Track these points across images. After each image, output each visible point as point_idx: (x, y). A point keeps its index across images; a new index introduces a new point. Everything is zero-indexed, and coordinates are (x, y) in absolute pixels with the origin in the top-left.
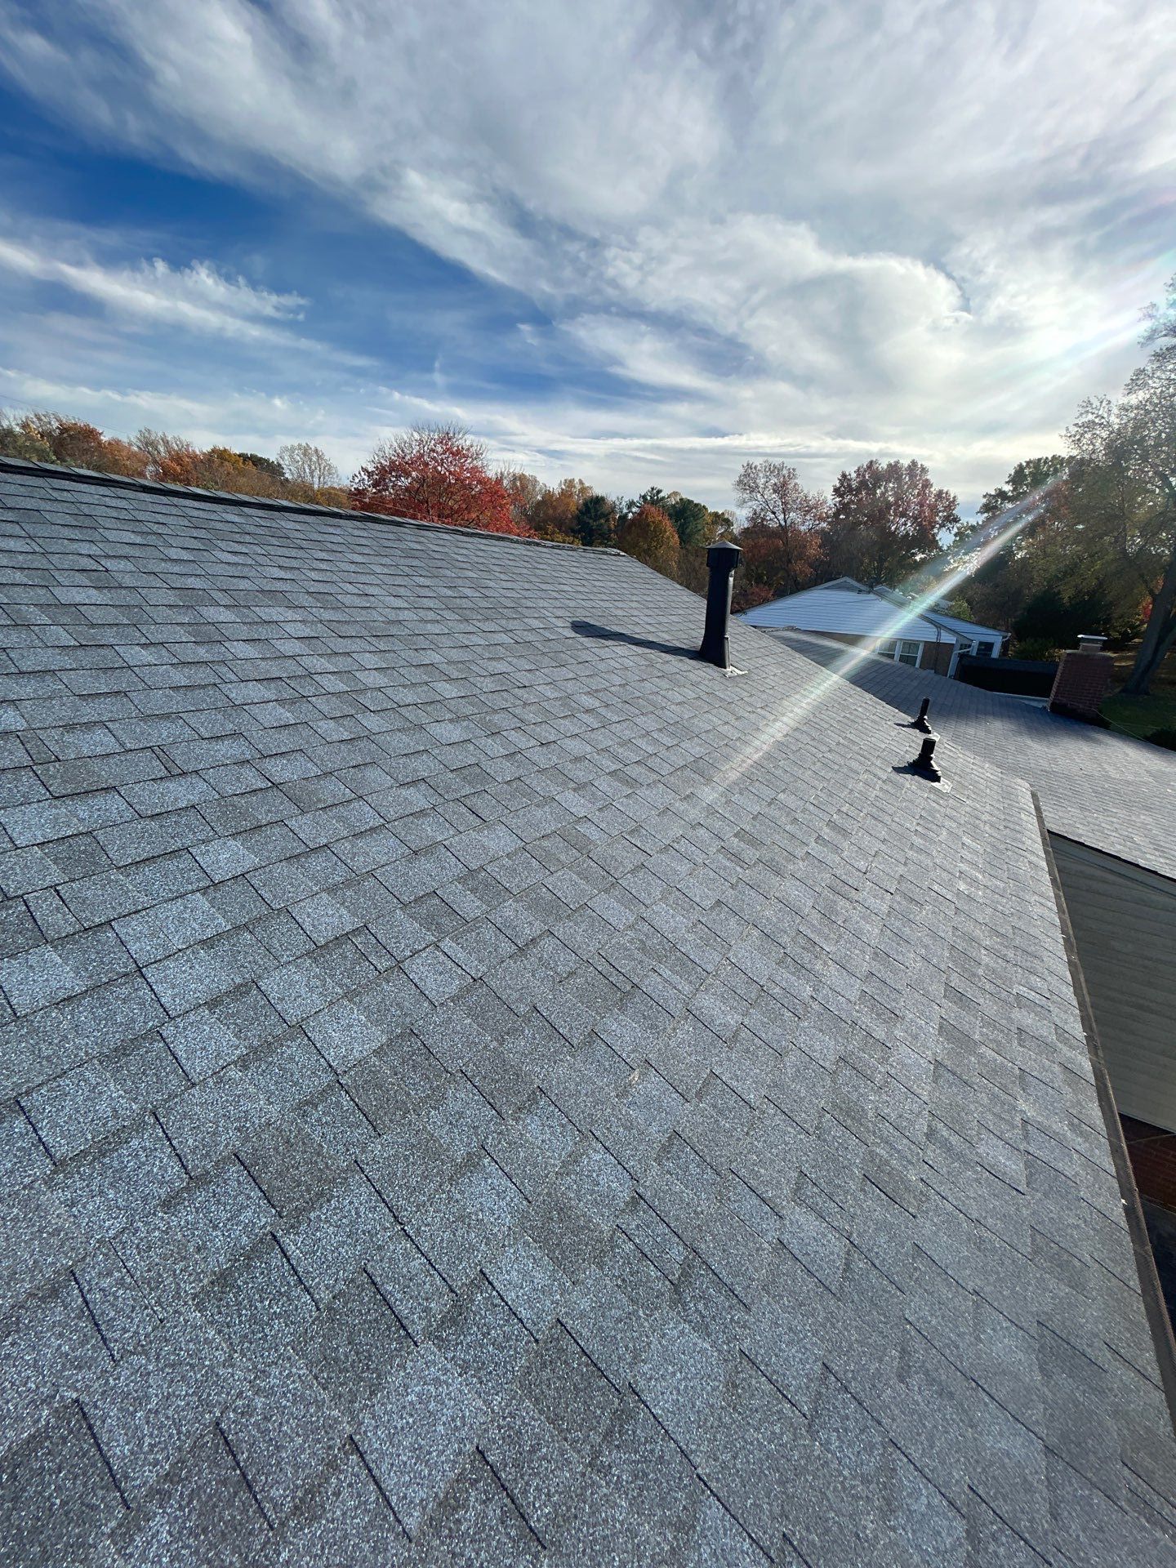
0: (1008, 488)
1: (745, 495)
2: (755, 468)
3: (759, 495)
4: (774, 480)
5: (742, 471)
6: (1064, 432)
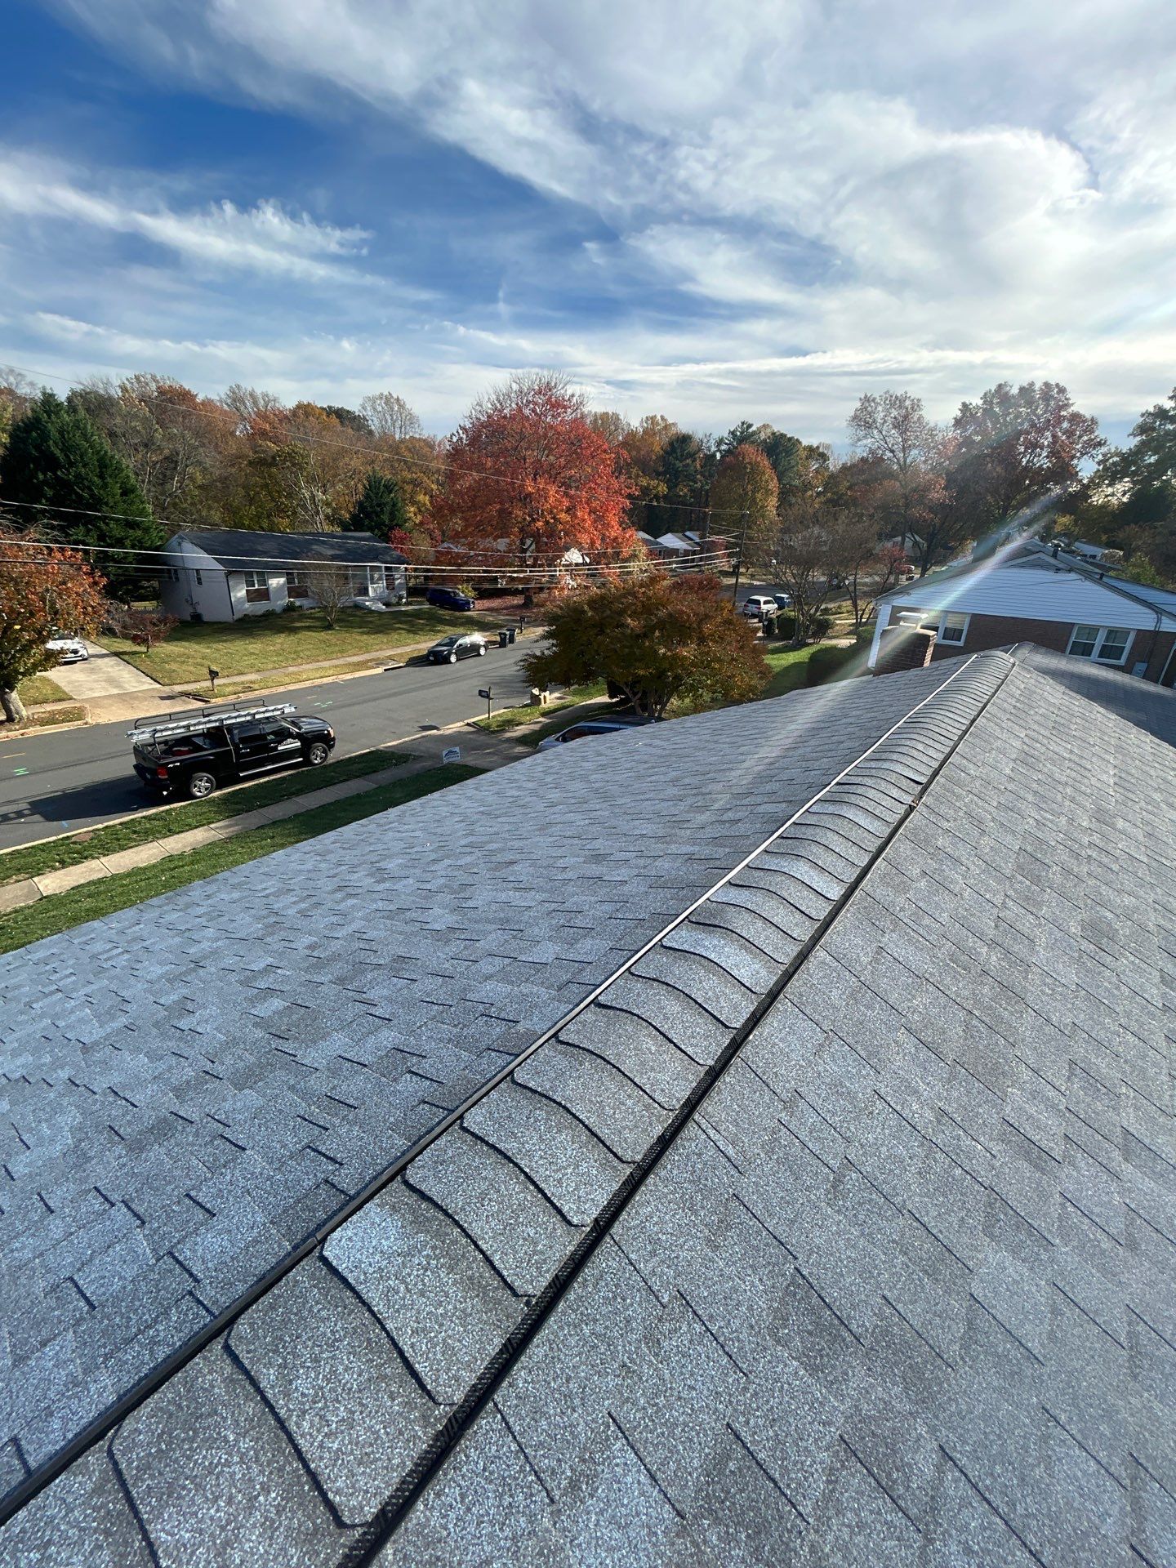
1: (860, 432)
2: (874, 400)
4: (894, 413)
5: (858, 405)
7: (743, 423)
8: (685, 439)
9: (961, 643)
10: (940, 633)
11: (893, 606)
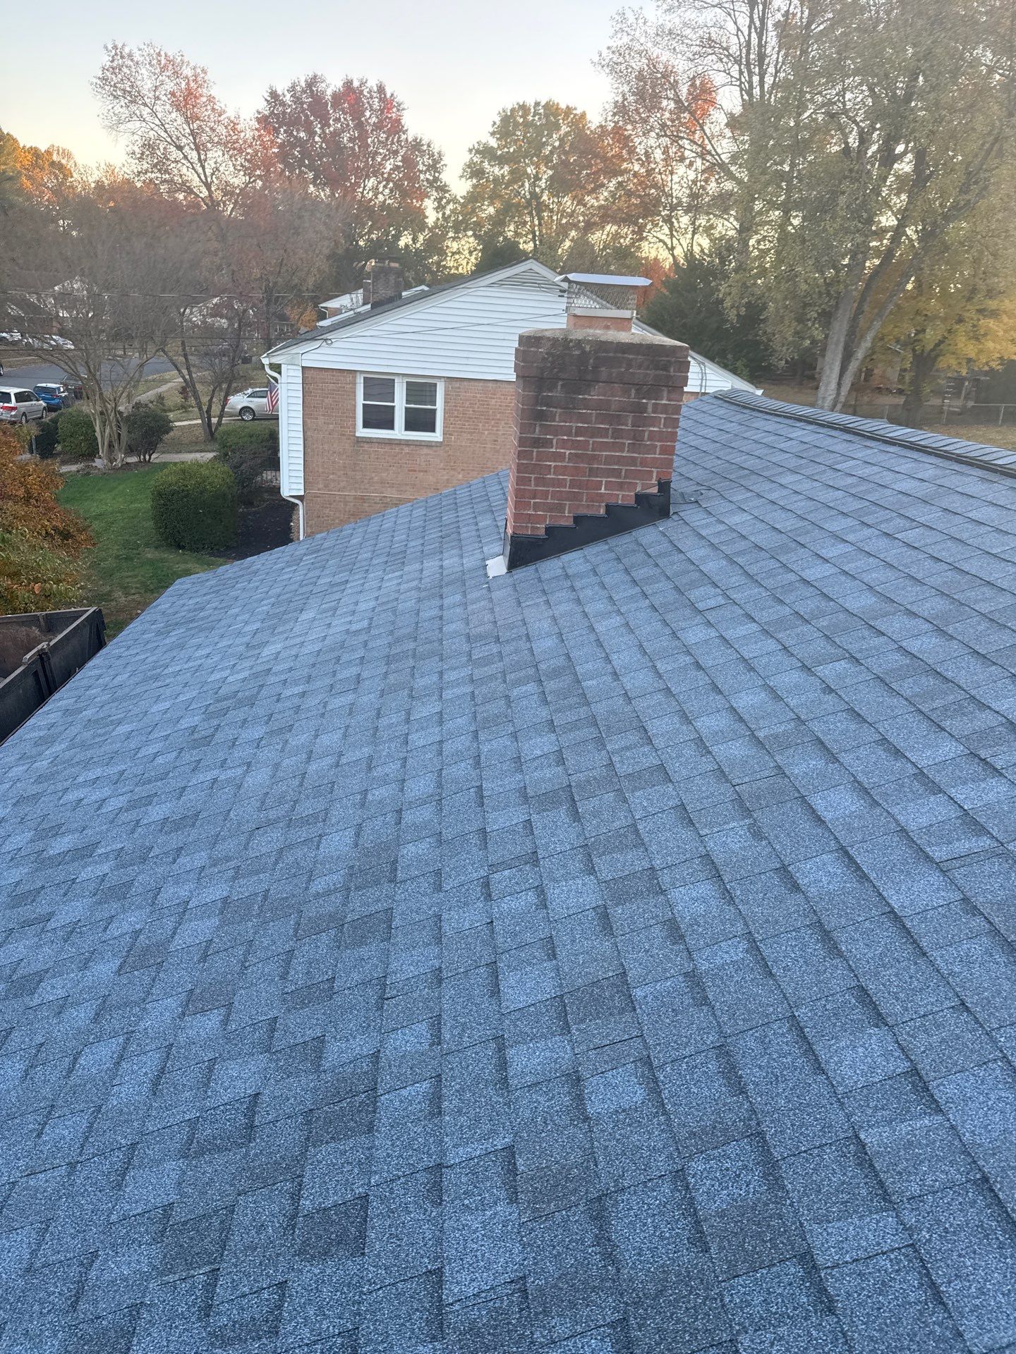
0: (493, 143)
1: (118, 109)
3: (146, 111)
4: (170, 86)
5: (105, 60)
6: (596, 59)
9: (437, 436)
10: (400, 419)
11: (303, 368)
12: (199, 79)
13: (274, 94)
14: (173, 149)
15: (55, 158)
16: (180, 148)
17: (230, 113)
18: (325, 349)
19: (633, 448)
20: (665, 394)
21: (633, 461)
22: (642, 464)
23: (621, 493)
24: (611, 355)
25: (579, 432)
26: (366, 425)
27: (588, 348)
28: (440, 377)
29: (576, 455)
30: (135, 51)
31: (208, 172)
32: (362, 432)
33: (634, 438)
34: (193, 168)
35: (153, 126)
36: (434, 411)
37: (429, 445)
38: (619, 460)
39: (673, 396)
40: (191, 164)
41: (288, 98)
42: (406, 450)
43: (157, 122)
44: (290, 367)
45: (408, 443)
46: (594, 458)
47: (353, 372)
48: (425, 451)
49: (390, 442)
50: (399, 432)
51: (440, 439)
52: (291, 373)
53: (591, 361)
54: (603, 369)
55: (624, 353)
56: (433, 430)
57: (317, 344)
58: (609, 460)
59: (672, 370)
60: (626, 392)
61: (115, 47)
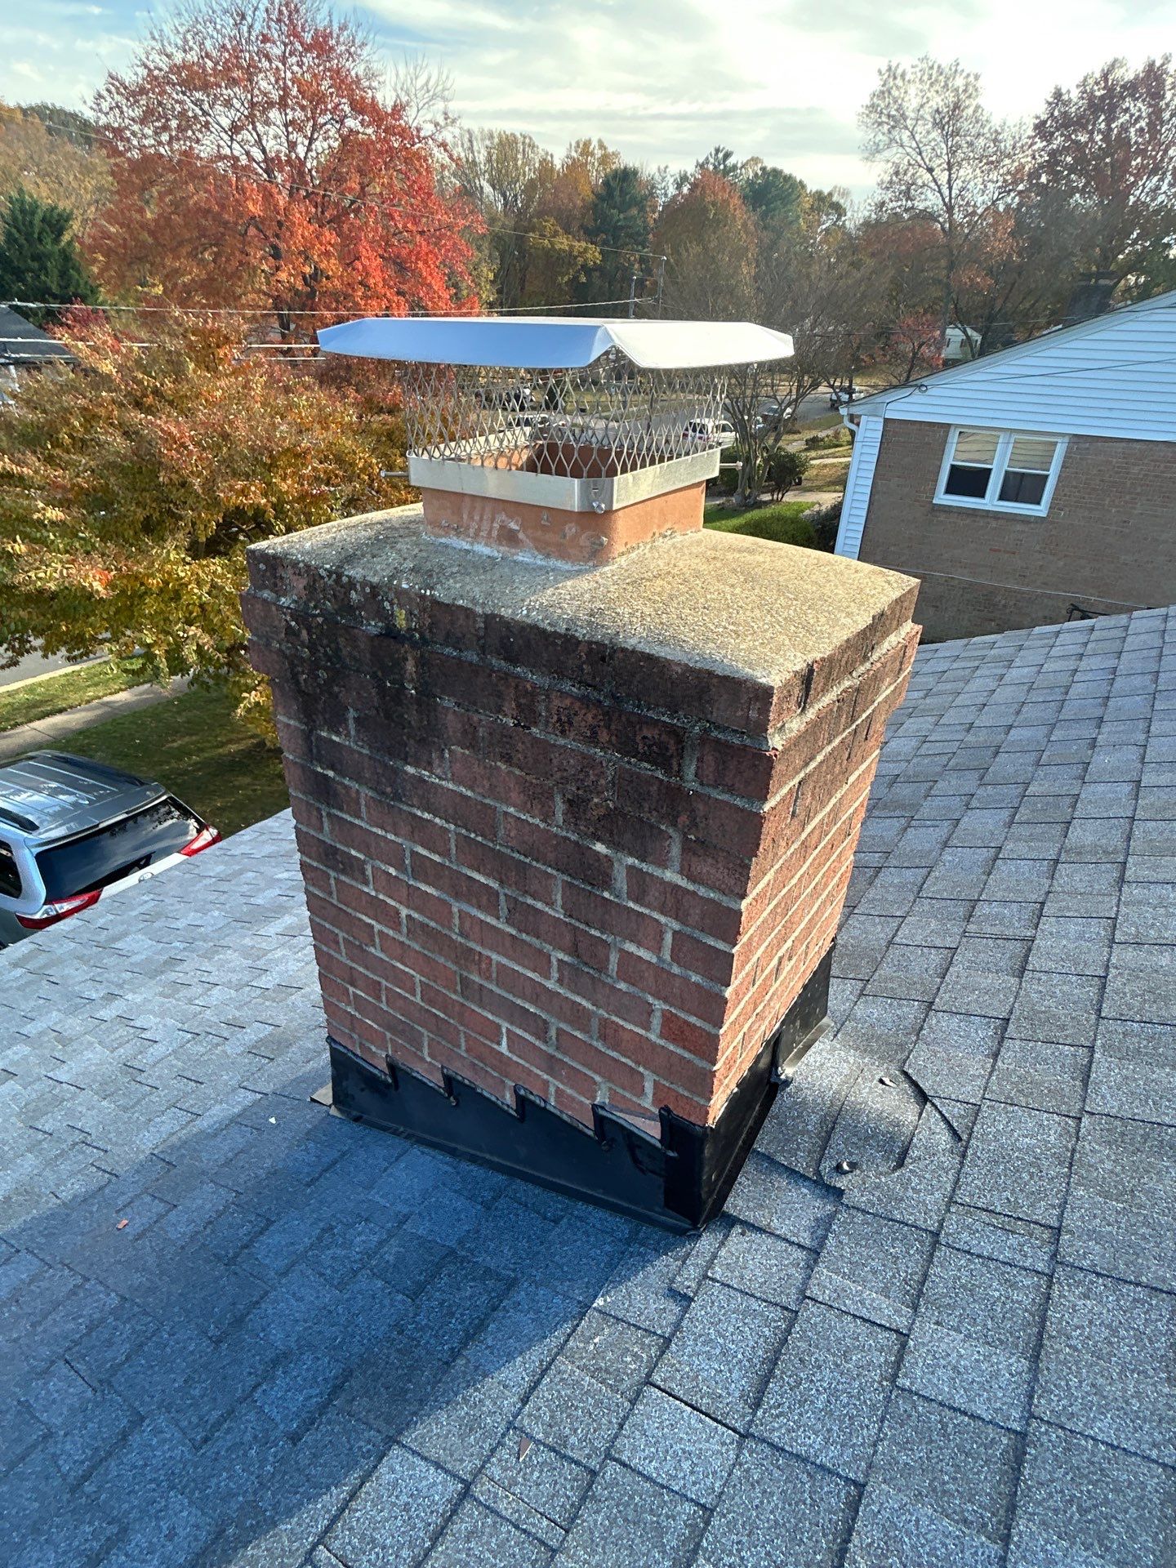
1: (878, 138)
2: (903, 76)
3: (905, 134)
4: (937, 101)
5: (876, 85)
7: (717, 151)
8: (626, 177)
9: (1041, 510)
10: (995, 484)
11: (886, 421)
12: (970, 90)
13: (1058, 95)
14: (922, 171)
15: (835, 199)
16: (930, 170)
17: (996, 123)
18: (918, 397)
19: (572, 978)
20: (676, 851)
21: (579, 1017)
22: (603, 1037)
23: (554, 1084)
24: (472, 656)
25: (421, 868)
26: (950, 490)
27: (401, 620)
28: (1063, 435)
29: (424, 926)
30: (909, 70)
31: (955, 192)
32: (942, 498)
33: (574, 951)
34: (940, 192)
35: (909, 150)
36: (1047, 477)
37: (1025, 520)
38: (538, 994)
39: (703, 867)
40: (939, 187)
41: (1075, 95)
42: (994, 524)
43: (914, 145)
44: (871, 419)
45: (997, 516)
46: (466, 956)
47: (947, 427)
48: (1019, 527)
49: (974, 513)
50: (990, 501)
51: (1044, 515)
52: (871, 426)
53: (410, 666)
54: (448, 702)
55: (513, 660)
56: (1038, 503)
57: (908, 391)
58: (507, 978)
59: (690, 771)
60: (538, 798)
61: (889, 69)
